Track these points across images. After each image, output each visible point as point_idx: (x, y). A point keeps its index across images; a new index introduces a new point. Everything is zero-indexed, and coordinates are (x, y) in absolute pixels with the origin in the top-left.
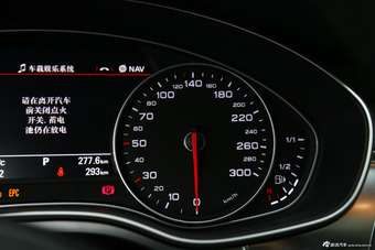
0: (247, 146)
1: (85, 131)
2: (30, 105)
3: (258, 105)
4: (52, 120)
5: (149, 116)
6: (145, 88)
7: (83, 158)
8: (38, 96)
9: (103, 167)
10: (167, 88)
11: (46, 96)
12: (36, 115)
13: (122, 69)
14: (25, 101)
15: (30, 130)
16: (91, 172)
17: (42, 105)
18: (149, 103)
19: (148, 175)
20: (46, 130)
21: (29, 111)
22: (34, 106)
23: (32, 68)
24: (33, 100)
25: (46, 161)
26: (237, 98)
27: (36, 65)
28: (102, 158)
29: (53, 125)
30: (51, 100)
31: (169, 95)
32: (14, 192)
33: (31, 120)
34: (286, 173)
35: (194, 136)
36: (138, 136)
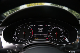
0: (62, 34)
1: (45, 32)
3: (63, 30)
5: (52, 31)
6: (51, 28)
7: (44, 35)
8: (40, 28)
9: (46, 36)
10: (53, 28)
11: (41, 28)
13: (48, 25)
14: (38, 29)
15: (39, 32)
16: (45, 36)
19: (51, 37)
26: (61, 29)
27: (39, 25)
31: (54, 28)
32: (37, 38)
34: (66, 37)
35: (57, 33)
36: (50, 33)
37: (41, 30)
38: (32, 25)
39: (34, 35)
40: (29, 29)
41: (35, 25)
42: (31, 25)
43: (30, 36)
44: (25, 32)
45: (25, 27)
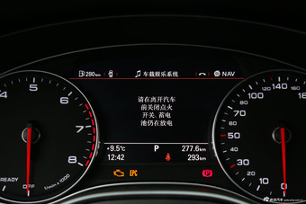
1: (190, 123)
2: (144, 103)
4: (161, 115)
5: (242, 113)
7: (186, 147)
8: (150, 96)
9: (201, 154)
11: (156, 96)
12: (149, 111)
13: (217, 74)
14: (141, 100)
15: (144, 123)
16: (192, 157)
17: (153, 103)
18: (242, 103)
19: (241, 162)
20: (156, 123)
21: (144, 107)
22: (147, 104)
23: (145, 74)
24: (147, 99)
25: (156, 148)
27: (148, 71)
28: (201, 146)
29: (162, 119)
30: (160, 99)
31: (259, 96)
32: (133, 173)
33: (145, 115)
35: (283, 130)
38: (91, 74)
39: (103, 151)
40: (64, 101)
41: (111, 74)
42: (82, 74)
43: (72, 160)
44: (36, 126)
45: (33, 87)
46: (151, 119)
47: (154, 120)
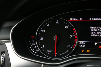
2: (92, 29)
4: (98, 33)
11: (96, 26)
12: (94, 31)
14: (91, 28)
15: (92, 35)
17: (95, 29)
20: (96, 35)
21: (92, 30)
22: (93, 29)
23: (93, 19)
24: (93, 28)
25: (96, 44)
27: (94, 18)
30: (98, 27)
33: (92, 33)
37: (96, 32)
38: (74, 19)
41: (81, 19)
42: (71, 19)
43: (69, 46)
44: (58, 35)
46: (94, 34)
47: (95, 34)
